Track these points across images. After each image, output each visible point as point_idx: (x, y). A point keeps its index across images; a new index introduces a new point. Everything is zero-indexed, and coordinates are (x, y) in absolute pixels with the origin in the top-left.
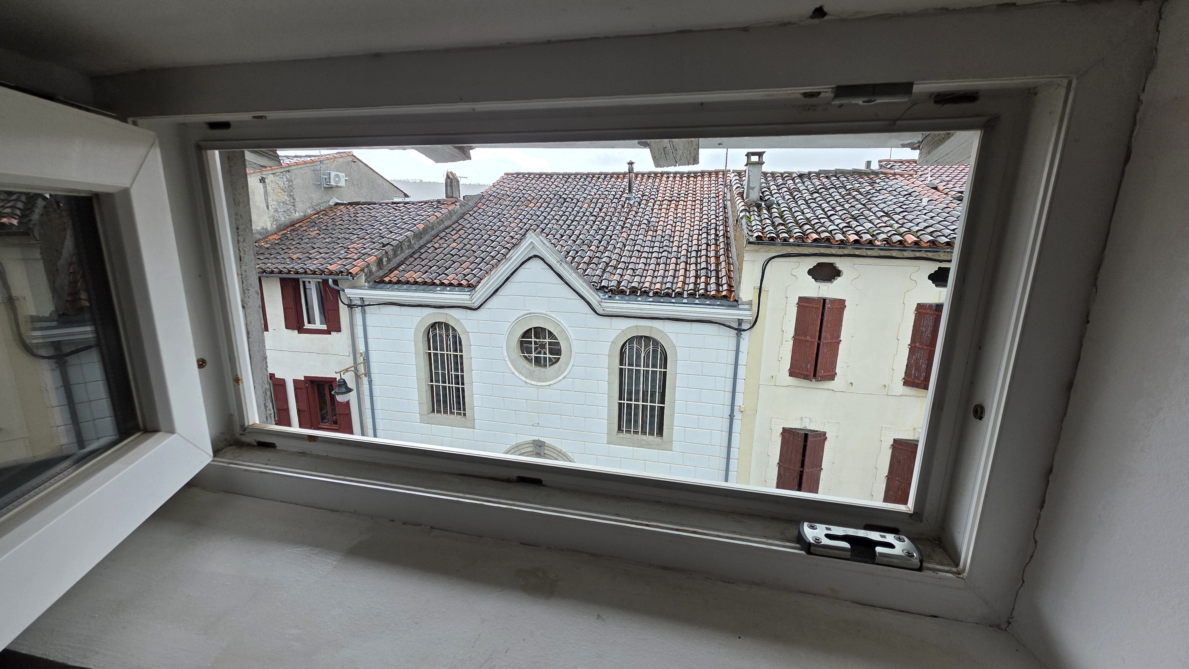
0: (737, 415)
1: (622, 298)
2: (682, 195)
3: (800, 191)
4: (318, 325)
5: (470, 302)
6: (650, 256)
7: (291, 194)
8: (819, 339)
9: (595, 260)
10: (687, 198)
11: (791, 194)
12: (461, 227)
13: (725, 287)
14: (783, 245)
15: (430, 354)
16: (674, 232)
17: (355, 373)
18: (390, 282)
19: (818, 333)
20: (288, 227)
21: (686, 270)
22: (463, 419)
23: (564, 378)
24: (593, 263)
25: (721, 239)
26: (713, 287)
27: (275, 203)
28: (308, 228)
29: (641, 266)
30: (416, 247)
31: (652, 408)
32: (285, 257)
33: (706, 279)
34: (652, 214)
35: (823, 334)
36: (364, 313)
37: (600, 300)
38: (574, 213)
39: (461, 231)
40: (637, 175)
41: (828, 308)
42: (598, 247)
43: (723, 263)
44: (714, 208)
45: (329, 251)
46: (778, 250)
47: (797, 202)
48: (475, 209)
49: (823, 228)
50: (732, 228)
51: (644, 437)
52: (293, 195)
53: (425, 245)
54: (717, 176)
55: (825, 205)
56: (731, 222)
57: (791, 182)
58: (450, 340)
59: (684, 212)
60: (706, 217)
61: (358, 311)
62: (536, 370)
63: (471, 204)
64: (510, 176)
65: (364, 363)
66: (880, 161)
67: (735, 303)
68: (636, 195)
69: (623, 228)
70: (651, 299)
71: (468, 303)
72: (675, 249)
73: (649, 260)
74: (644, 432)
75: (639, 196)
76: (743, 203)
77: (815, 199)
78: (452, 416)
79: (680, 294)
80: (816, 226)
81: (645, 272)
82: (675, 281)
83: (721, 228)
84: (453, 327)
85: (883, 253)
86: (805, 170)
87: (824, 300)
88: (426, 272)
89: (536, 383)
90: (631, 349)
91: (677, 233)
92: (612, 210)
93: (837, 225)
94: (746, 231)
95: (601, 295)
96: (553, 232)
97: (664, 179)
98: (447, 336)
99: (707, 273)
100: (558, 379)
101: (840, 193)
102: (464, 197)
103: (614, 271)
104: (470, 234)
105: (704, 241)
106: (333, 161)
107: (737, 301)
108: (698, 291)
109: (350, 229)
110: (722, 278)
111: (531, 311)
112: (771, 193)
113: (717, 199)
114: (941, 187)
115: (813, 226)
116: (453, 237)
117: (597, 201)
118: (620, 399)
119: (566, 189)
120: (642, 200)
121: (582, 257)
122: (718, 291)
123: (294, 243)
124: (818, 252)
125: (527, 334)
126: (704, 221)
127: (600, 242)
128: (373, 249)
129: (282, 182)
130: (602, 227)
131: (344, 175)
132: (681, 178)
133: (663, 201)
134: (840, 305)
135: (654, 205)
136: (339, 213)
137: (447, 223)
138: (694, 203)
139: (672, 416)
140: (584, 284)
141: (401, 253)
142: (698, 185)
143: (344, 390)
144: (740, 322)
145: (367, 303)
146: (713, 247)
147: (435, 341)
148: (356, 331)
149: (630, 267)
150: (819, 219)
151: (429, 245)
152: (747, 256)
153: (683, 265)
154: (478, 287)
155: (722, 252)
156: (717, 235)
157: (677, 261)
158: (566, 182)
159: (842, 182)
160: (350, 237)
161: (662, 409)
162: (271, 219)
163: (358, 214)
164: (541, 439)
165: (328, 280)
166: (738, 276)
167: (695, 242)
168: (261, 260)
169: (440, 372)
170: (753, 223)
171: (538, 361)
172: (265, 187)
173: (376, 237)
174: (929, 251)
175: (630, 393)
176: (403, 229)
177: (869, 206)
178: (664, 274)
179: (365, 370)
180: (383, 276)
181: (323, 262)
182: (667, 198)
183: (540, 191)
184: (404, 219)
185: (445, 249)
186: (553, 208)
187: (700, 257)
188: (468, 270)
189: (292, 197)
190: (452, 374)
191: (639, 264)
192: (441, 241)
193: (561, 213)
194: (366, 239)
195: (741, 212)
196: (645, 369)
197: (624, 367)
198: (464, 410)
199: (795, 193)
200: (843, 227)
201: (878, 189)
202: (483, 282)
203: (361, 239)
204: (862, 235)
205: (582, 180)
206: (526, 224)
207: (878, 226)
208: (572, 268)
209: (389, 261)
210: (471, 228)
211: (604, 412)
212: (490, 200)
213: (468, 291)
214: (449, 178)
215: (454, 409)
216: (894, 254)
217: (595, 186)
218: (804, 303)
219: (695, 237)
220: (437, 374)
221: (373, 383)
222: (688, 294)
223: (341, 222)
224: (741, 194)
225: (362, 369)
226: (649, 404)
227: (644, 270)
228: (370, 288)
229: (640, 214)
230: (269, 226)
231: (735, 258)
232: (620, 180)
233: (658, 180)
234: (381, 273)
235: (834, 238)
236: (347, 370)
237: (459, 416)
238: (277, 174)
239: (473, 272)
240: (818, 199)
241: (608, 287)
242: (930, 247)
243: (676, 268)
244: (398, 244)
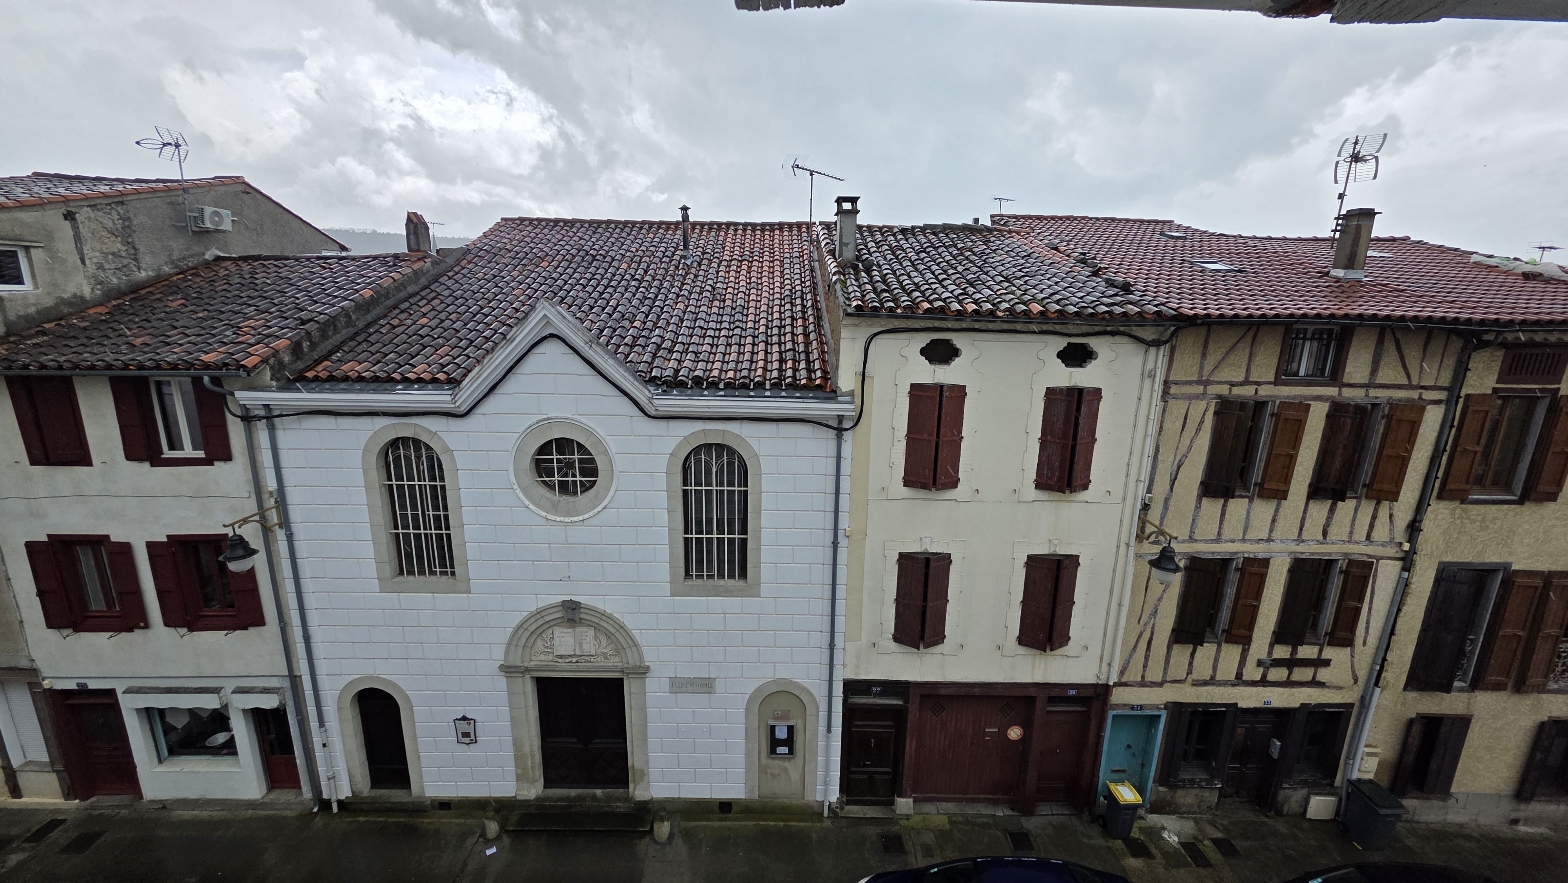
0: (843, 542)
1: (682, 392)
2: (756, 253)
3: (903, 250)
4: (188, 451)
5: (453, 406)
6: (717, 335)
7: (130, 240)
8: (938, 436)
9: (641, 341)
10: (762, 257)
11: (893, 253)
12: (434, 294)
13: (819, 374)
14: (889, 317)
15: (391, 486)
16: (748, 302)
17: (262, 525)
18: (316, 379)
19: (935, 430)
20: (125, 294)
21: (766, 353)
22: (451, 580)
23: (604, 508)
24: (639, 345)
25: (810, 312)
26: (803, 373)
27: (98, 254)
28: (165, 295)
29: (706, 348)
30: (361, 324)
31: (731, 541)
32: (120, 343)
33: (794, 364)
34: (717, 277)
35: (942, 431)
36: (272, 429)
37: (650, 395)
38: (608, 275)
39: (436, 300)
40: (694, 225)
41: (947, 397)
42: (645, 323)
43: (814, 342)
44: (798, 271)
45: (203, 332)
46: (883, 323)
47: (901, 264)
48: (456, 269)
49: (936, 296)
50: (823, 298)
51: (722, 582)
52: (133, 242)
53: (374, 322)
54: (799, 230)
55: (934, 267)
56: (820, 289)
57: (892, 238)
58: (423, 464)
59: (759, 276)
60: (789, 282)
61: (261, 425)
62: (561, 499)
63: (450, 261)
64: (510, 223)
65: (277, 508)
66: (992, 216)
67: (833, 395)
68: (694, 253)
69: (678, 296)
70: (722, 393)
71: (449, 407)
72: (750, 324)
73: (716, 339)
74: (721, 575)
75: (698, 253)
76: (835, 264)
77: (922, 260)
78: (433, 578)
79: (760, 385)
80: (928, 293)
81: (712, 356)
82: (753, 368)
83: (809, 296)
84: (427, 445)
85: (1006, 326)
86: (908, 224)
87: (941, 387)
88: (378, 363)
89: (562, 519)
90: (698, 462)
91: (752, 304)
92: (662, 272)
93: (952, 292)
94: (842, 299)
95: (651, 389)
96: (578, 302)
97: (731, 231)
98: (419, 457)
99: (795, 356)
100: (596, 511)
101: (951, 253)
102: (438, 251)
103: (669, 355)
104: (449, 306)
105: (788, 314)
106: (208, 191)
107: (835, 392)
108: (785, 380)
109: (242, 298)
110: (814, 361)
111: (549, 416)
112: (869, 251)
113: (801, 259)
114: (1062, 248)
115: (923, 292)
116: (422, 310)
117: (641, 260)
118: (686, 532)
119: (592, 243)
120: (702, 259)
121: (622, 337)
122: (809, 378)
123: (137, 320)
124: (931, 325)
125: (545, 448)
126: (786, 288)
127: (647, 316)
128: (283, 329)
129: (110, 221)
130: (649, 296)
131: (229, 212)
132: (754, 230)
133: (731, 261)
134: (960, 392)
135: (719, 267)
136: (222, 273)
137: (411, 289)
138: (771, 265)
139: (759, 550)
140: (626, 374)
141: (334, 334)
142: (776, 241)
143: (240, 552)
144: (840, 418)
145: (277, 413)
146: (800, 322)
147: (398, 467)
148: (258, 458)
149: (690, 349)
150: (929, 284)
151: (382, 322)
152: (844, 333)
153: (762, 346)
154: (464, 383)
155: (811, 328)
156: (804, 306)
157: (754, 341)
158: (594, 233)
159: (952, 240)
160: (242, 309)
161: (744, 542)
162: (92, 281)
163: (257, 273)
164: (574, 598)
165: (202, 378)
166: (834, 359)
167: (776, 315)
168: (72, 347)
169: (409, 512)
170: (850, 289)
171: (564, 488)
172: (75, 228)
173: (289, 310)
174: (1057, 323)
175: (699, 523)
176: (336, 297)
177: (985, 270)
178: (738, 358)
179: (279, 517)
180: (303, 369)
181: (191, 348)
182: (737, 257)
183: (556, 245)
184: (337, 283)
185: (409, 327)
186: (577, 268)
187: (785, 335)
188: (447, 357)
189: (130, 246)
190: (429, 515)
191: (702, 345)
192: (403, 316)
193: (588, 276)
194: (271, 313)
195: (834, 274)
196: (718, 488)
197: (689, 488)
198: (452, 566)
199: (899, 252)
200: (959, 295)
201: (993, 248)
202: (471, 375)
203: (263, 313)
204: (982, 304)
205: (618, 230)
206: (536, 291)
207: (998, 293)
208: (608, 352)
209: (313, 346)
210: (450, 295)
211: (664, 552)
212: (480, 256)
213: (448, 389)
214: (412, 222)
215: (435, 567)
216: (1019, 327)
217: (636, 239)
218: (917, 391)
219: (776, 308)
220: (404, 517)
221: (296, 537)
222: (771, 385)
223: (225, 287)
224: (832, 253)
225: (273, 517)
226: (726, 536)
227: (710, 353)
228: (281, 389)
229: (701, 278)
230: (87, 292)
231: (829, 335)
232: (670, 232)
233: (722, 233)
234: (300, 365)
235: (950, 308)
236: (245, 521)
237: (444, 578)
238: (99, 207)
239: (456, 361)
240: (926, 260)
241: (661, 378)
242: (1058, 318)
243: (753, 349)
244: (328, 320)
